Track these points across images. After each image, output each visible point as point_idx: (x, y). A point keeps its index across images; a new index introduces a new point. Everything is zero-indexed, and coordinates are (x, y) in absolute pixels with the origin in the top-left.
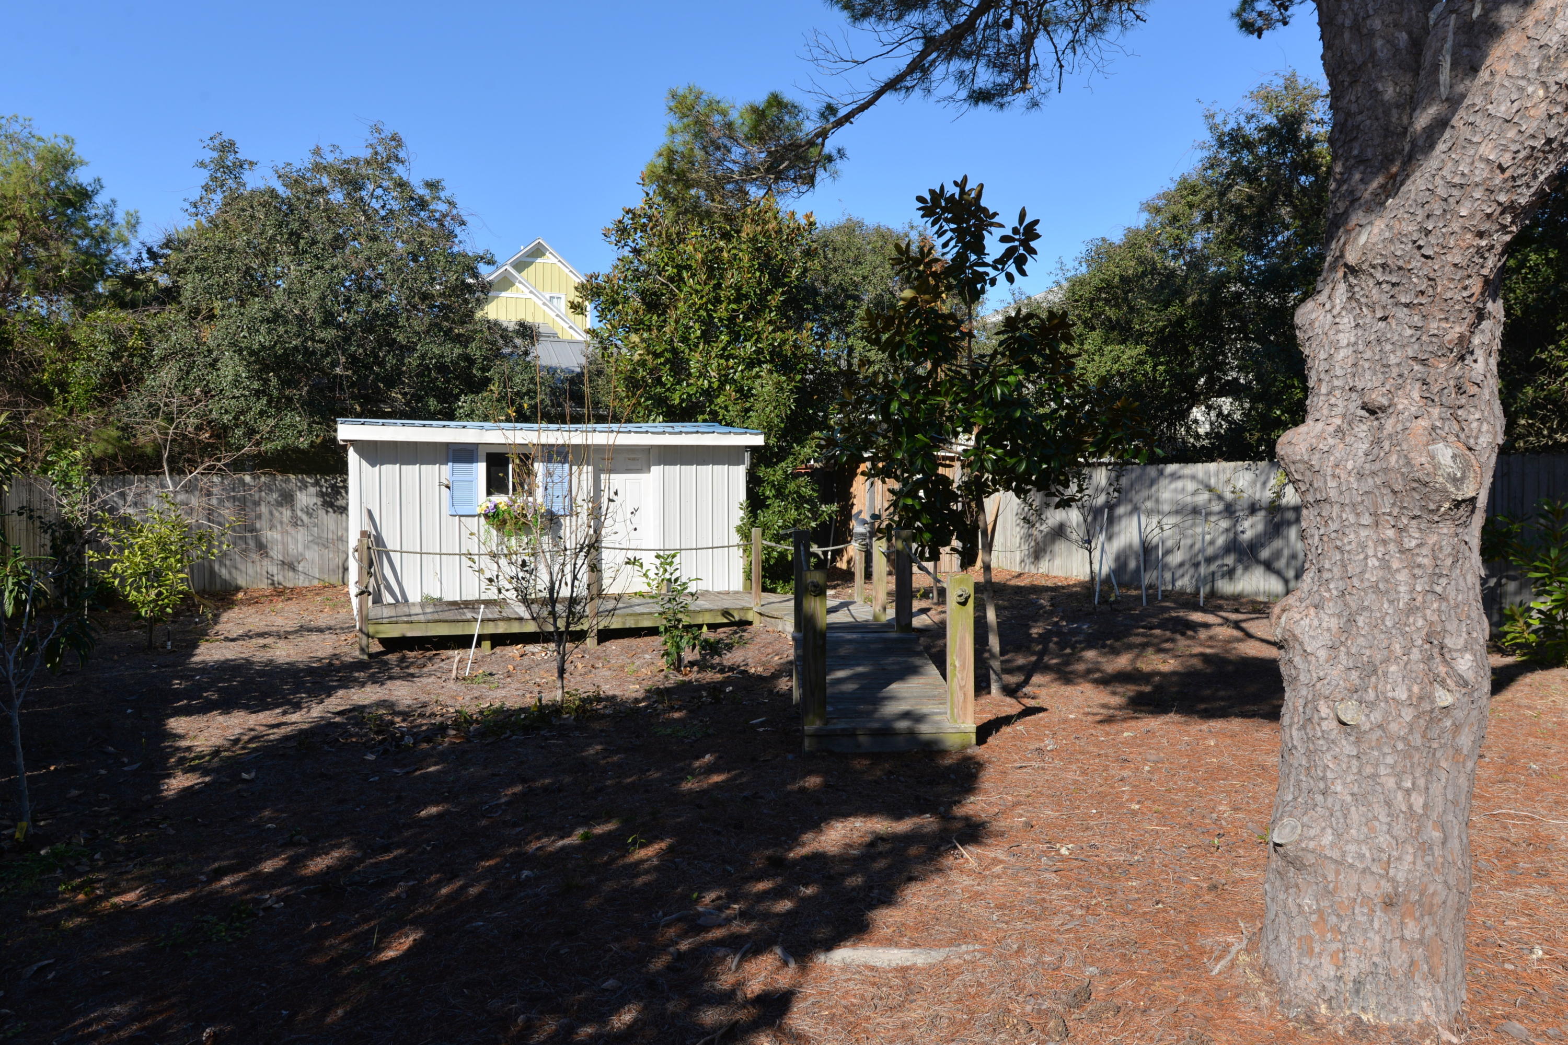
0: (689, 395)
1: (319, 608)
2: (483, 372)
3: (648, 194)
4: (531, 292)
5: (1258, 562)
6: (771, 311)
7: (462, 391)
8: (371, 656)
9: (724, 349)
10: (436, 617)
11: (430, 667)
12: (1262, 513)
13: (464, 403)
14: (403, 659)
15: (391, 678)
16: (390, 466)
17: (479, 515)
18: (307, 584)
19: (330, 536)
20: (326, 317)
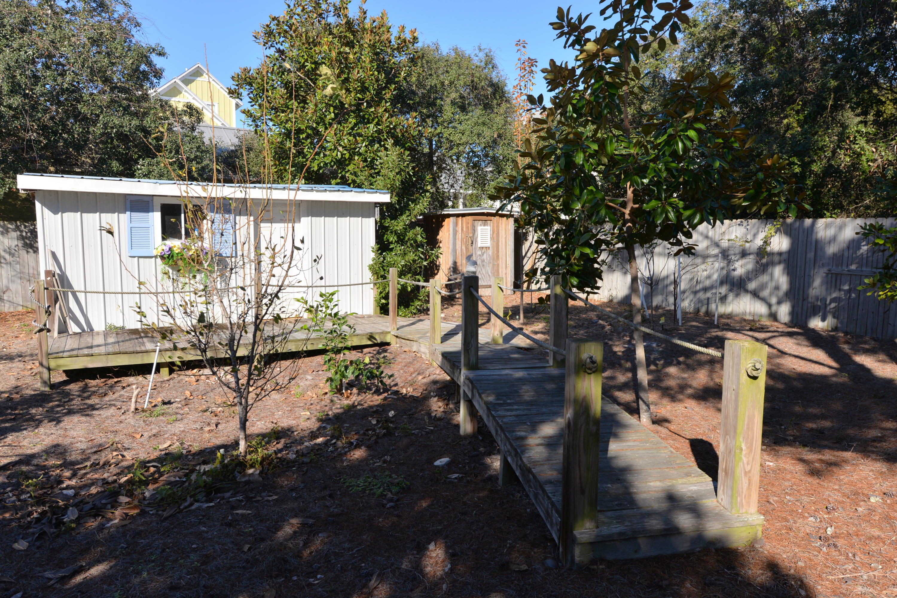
0: (326, 164)
1: (16, 334)
2: (157, 141)
3: (289, 6)
4: (194, 98)
5: (747, 291)
6: (386, 102)
7: (140, 157)
8: (53, 386)
9: (352, 129)
10: (116, 348)
11: (110, 397)
12: (752, 257)
13: (142, 165)
14: (85, 389)
15: (70, 412)
16: (71, 214)
17: (156, 257)
18: (12, 310)
19: (31, 271)
20: (13, 86)
